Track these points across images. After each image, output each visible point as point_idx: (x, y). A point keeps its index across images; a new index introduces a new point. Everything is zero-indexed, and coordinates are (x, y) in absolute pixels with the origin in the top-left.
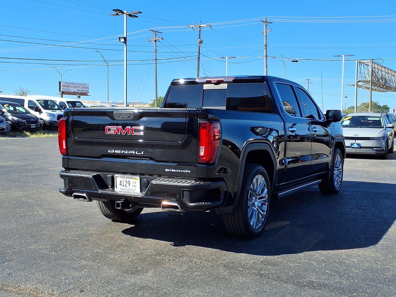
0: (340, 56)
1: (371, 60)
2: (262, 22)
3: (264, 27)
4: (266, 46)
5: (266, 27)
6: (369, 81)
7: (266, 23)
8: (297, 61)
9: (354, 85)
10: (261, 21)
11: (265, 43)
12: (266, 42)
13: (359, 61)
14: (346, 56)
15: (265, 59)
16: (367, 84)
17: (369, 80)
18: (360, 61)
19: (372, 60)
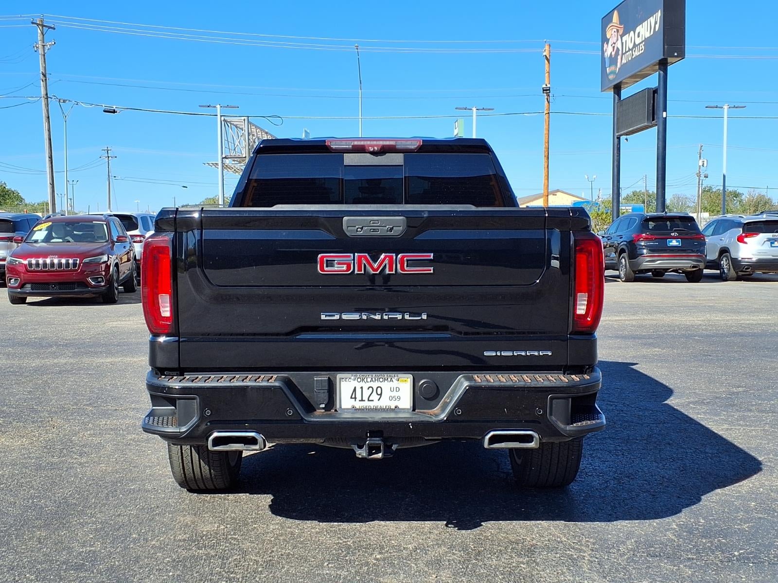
0: (211, 107)
1: (246, 118)
2: (34, 25)
3: (39, 35)
4: (44, 75)
5: (42, 36)
6: (244, 158)
7: (43, 27)
8: (114, 112)
9: (216, 163)
10: (33, 23)
11: (42, 70)
12: (45, 68)
13: (224, 119)
14: (224, 107)
15: (43, 103)
16: (237, 163)
17: (244, 156)
18: (226, 118)
19: (248, 117)
